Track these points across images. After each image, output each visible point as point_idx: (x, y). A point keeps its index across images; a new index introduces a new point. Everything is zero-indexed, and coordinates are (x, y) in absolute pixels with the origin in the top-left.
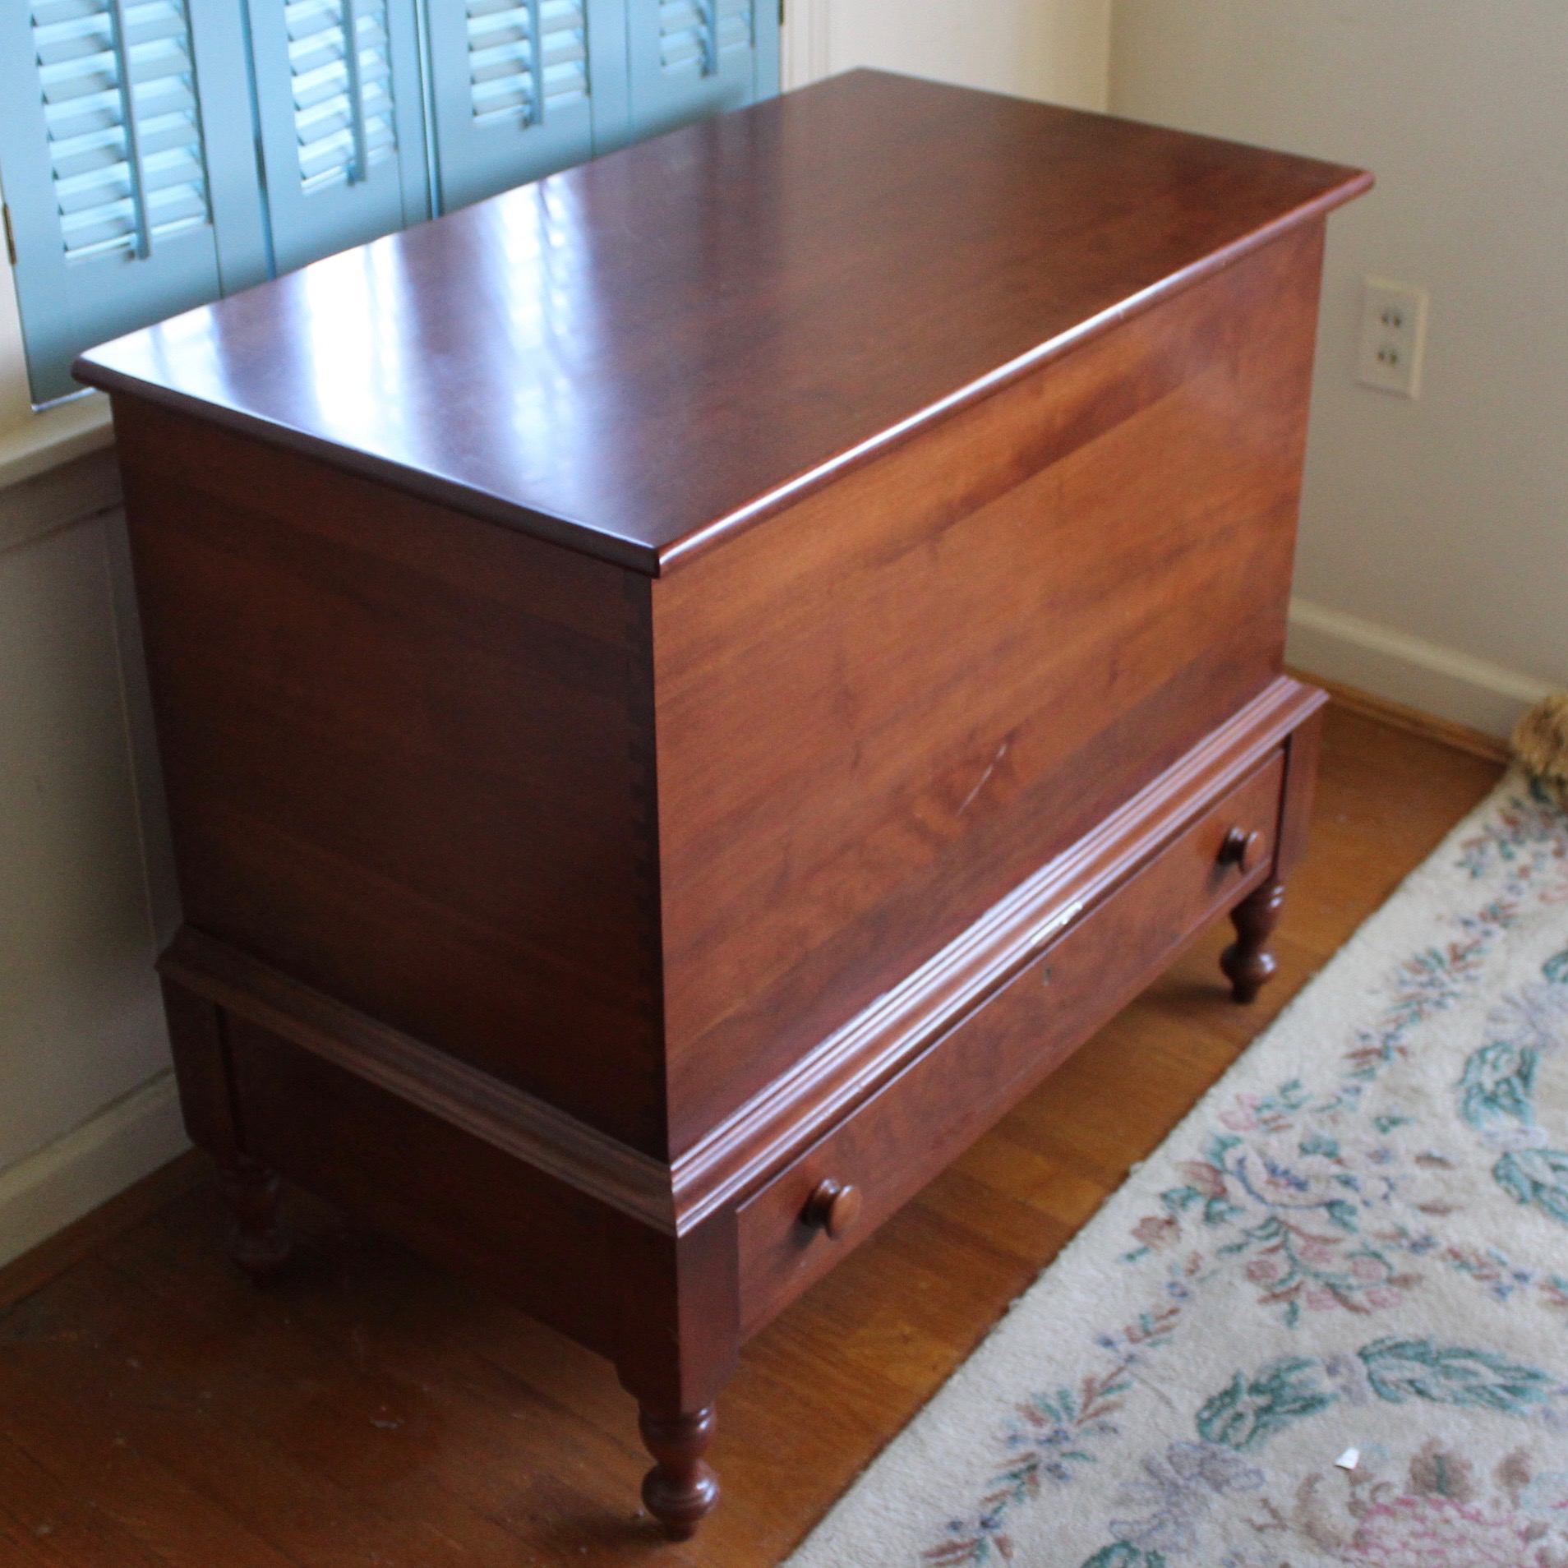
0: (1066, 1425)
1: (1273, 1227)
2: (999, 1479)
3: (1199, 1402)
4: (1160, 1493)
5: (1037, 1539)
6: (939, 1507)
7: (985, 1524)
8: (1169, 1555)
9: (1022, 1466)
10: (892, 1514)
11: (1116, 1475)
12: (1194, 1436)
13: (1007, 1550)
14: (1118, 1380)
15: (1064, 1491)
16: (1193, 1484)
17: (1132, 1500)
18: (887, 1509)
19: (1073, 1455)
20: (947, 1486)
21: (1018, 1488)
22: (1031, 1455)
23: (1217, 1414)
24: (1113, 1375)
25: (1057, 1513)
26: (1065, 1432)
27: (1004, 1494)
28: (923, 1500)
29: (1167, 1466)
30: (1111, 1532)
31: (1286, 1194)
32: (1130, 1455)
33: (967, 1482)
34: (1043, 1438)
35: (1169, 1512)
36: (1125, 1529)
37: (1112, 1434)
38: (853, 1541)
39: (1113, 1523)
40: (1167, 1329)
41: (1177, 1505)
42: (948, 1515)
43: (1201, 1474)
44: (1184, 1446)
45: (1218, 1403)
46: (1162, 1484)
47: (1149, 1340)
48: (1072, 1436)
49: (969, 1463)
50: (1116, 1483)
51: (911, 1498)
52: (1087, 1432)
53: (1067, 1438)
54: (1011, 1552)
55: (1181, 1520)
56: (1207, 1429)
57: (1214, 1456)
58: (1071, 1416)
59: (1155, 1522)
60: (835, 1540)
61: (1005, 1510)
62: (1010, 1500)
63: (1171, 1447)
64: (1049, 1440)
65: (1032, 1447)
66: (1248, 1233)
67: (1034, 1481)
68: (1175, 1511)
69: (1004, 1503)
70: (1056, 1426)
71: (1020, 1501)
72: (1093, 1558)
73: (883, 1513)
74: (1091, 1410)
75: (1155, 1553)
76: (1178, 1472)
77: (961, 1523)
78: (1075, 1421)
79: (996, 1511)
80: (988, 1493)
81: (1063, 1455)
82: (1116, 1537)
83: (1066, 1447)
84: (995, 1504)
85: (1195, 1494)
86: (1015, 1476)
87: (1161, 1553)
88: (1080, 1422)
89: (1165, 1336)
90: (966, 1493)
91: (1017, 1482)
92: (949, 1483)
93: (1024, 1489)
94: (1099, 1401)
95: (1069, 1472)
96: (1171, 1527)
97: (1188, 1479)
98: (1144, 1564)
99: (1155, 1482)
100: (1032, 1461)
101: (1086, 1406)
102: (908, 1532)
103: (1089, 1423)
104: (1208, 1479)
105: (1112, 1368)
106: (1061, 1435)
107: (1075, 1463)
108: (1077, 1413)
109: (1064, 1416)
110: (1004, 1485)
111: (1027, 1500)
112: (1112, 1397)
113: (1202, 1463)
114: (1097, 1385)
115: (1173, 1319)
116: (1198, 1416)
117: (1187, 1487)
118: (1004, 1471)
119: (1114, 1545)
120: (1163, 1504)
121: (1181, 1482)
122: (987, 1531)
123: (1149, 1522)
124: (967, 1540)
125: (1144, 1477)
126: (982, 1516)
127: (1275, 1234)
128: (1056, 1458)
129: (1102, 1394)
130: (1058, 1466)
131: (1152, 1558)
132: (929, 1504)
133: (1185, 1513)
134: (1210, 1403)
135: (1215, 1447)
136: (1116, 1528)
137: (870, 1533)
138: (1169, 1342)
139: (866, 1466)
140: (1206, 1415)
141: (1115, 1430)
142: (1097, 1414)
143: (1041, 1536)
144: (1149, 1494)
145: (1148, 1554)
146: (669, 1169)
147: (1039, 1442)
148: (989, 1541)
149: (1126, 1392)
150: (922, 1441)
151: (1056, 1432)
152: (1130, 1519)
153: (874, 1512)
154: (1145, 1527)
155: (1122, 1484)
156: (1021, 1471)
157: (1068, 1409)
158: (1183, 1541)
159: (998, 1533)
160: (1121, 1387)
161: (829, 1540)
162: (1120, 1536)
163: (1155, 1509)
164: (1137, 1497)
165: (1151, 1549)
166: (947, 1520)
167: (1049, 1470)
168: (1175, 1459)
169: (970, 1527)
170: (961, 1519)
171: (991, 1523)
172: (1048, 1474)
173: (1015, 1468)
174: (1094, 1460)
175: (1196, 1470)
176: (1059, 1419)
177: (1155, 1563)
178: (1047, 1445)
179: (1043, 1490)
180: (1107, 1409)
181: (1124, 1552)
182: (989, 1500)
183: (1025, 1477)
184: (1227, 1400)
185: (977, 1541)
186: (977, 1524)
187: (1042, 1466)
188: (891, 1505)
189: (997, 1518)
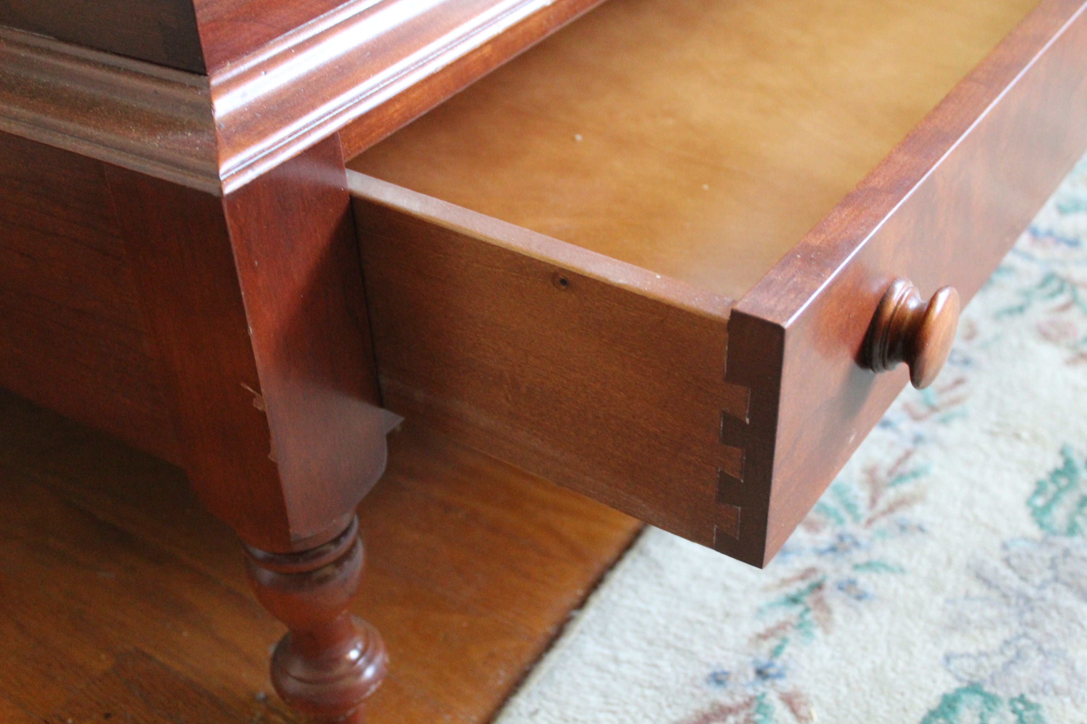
0: (850, 527)
1: (1054, 285)
2: (772, 606)
3: (1027, 488)
4: (1005, 610)
5: (844, 690)
6: (692, 653)
7: (761, 673)
8: (1044, 701)
9: (802, 585)
10: (625, 669)
11: (937, 588)
12: (1033, 531)
13: (803, 711)
14: (910, 465)
15: (868, 617)
16: (1048, 593)
17: (969, 622)
18: (616, 660)
19: (869, 565)
20: (701, 623)
21: (801, 616)
22: (811, 571)
23: (1055, 499)
24: (901, 461)
25: (865, 649)
26: (852, 536)
27: (782, 626)
28: (668, 646)
29: (1005, 571)
30: (950, 671)
31: (1059, 252)
32: (950, 562)
33: (727, 615)
34: (824, 546)
35: (1026, 635)
36: (968, 665)
37: (919, 535)
38: (570, 713)
39: (948, 658)
40: (956, 401)
41: (1034, 625)
42: (708, 665)
43: (1056, 579)
44: (1022, 543)
45: (1052, 488)
46: (1005, 596)
47: (937, 416)
48: (863, 541)
49: (726, 588)
50: (940, 600)
51: (650, 643)
52: (883, 534)
53: (856, 544)
54: (810, 713)
55: (1046, 646)
56: (1046, 520)
57: (1067, 553)
58: (856, 518)
59: (1011, 653)
60: (543, 713)
61: (788, 649)
62: (792, 635)
63: (1005, 546)
64: (833, 549)
65: (811, 561)
66: (1027, 294)
67: (821, 604)
68: (1035, 634)
69: (785, 640)
70: (838, 530)
71: (809, 634)
72: (933, 714)
73: (612, 667)
74: (882, 504)
75: (1022, 699)
76: (1023, 579)
77: (726, 674)
78: (863, 521)
79: (776, 652)
80: (761, 628)
81: (856, 567)
82: (960, 680)
83: (859, 556)
84: (773, 643)
85: (1056, 607)
86: (794, 600)
87: (1032, 698)
88: (870, 522)
89: (956, 409)
90: (728, 629)
91: (798, 609)
92: (703, 618)
93: (809, 616)
94: (890, 494)
95: (870, 590)
96: (1036, 660)
97: (1042, 587)
98: (1013, 718)
99: (994, 595)
100: (815, 579)
101: (873, 501)
102: (649, 692)
103: (882, 523)
104: (1068, 585)
105: (898, 453)
106: (848, 541)
107: (875, 576)
108: (863, 509)
109: (848, 518)
110: (780, 615)
111: (818, 632)
112: (907, 488)
113: (1053, 565)
114: (882, 474)
115: (961, 391)
116: (1029, 503)
117: (1043, 599)
118: (776, 595)
119: (958, 691)
120: (1015, 625)
121: (1031, 592)
122: (768, 683)
123: (1002, 652)
124: (739, 699)
125: (977, 589)
126: (755, 662)
127: (1061, 290)
128: (847, 572)
129: (892, 484)
130: (852, 583)
131: (1020, 706)
132: (677, 649)
133: (1049, 636)
134: (1040, 489)
135: (1066, 542)
136: (954, 664)
137: (594, 700)
138: (964, 416)
139: (582, 604)
140: (1040, 502)
141: (921, 529)
142: (891, 509)
143: (848, 685)
144: (990, 613)
145: (1012, 701)
146: (208, 85)
147: (820, 553)
148: (773, 698)
149: (923, 480)
150: (658, 565)
151: (841, 538)
152: (972, 650)
153: (599, 668)
154: (998, 661)
155: (947, 601)
156: (801, 593)
157: (850, 507)
158: (1060, 680)
159: (785, 685)
160: (915, 474)
161: (535, 713)
162: (966, 677)
163: (1003, 633)
164: (974, 617)
165: (1016, 694)
166: (707, 671)
167: (841, 588)
168: (1014, 562)
169: (743, 680)
170: (726, 669)
171: (772, 671)
172: (841, 594)
173: (792, 590)
174: (902, 571)
175: (1048, 574)
176: (841, 521)
177: (1028, 714)
178: (830, 555)
179: (838, 616)
180: (902, 502)
181: (977, 700)
182: (763, 637)
183: (808, 600)
184: (1063, 482)
185: (752, 699)
186: (751, 674)
187: (829, 583)
188: (623, 656)
189: (778, 662)
